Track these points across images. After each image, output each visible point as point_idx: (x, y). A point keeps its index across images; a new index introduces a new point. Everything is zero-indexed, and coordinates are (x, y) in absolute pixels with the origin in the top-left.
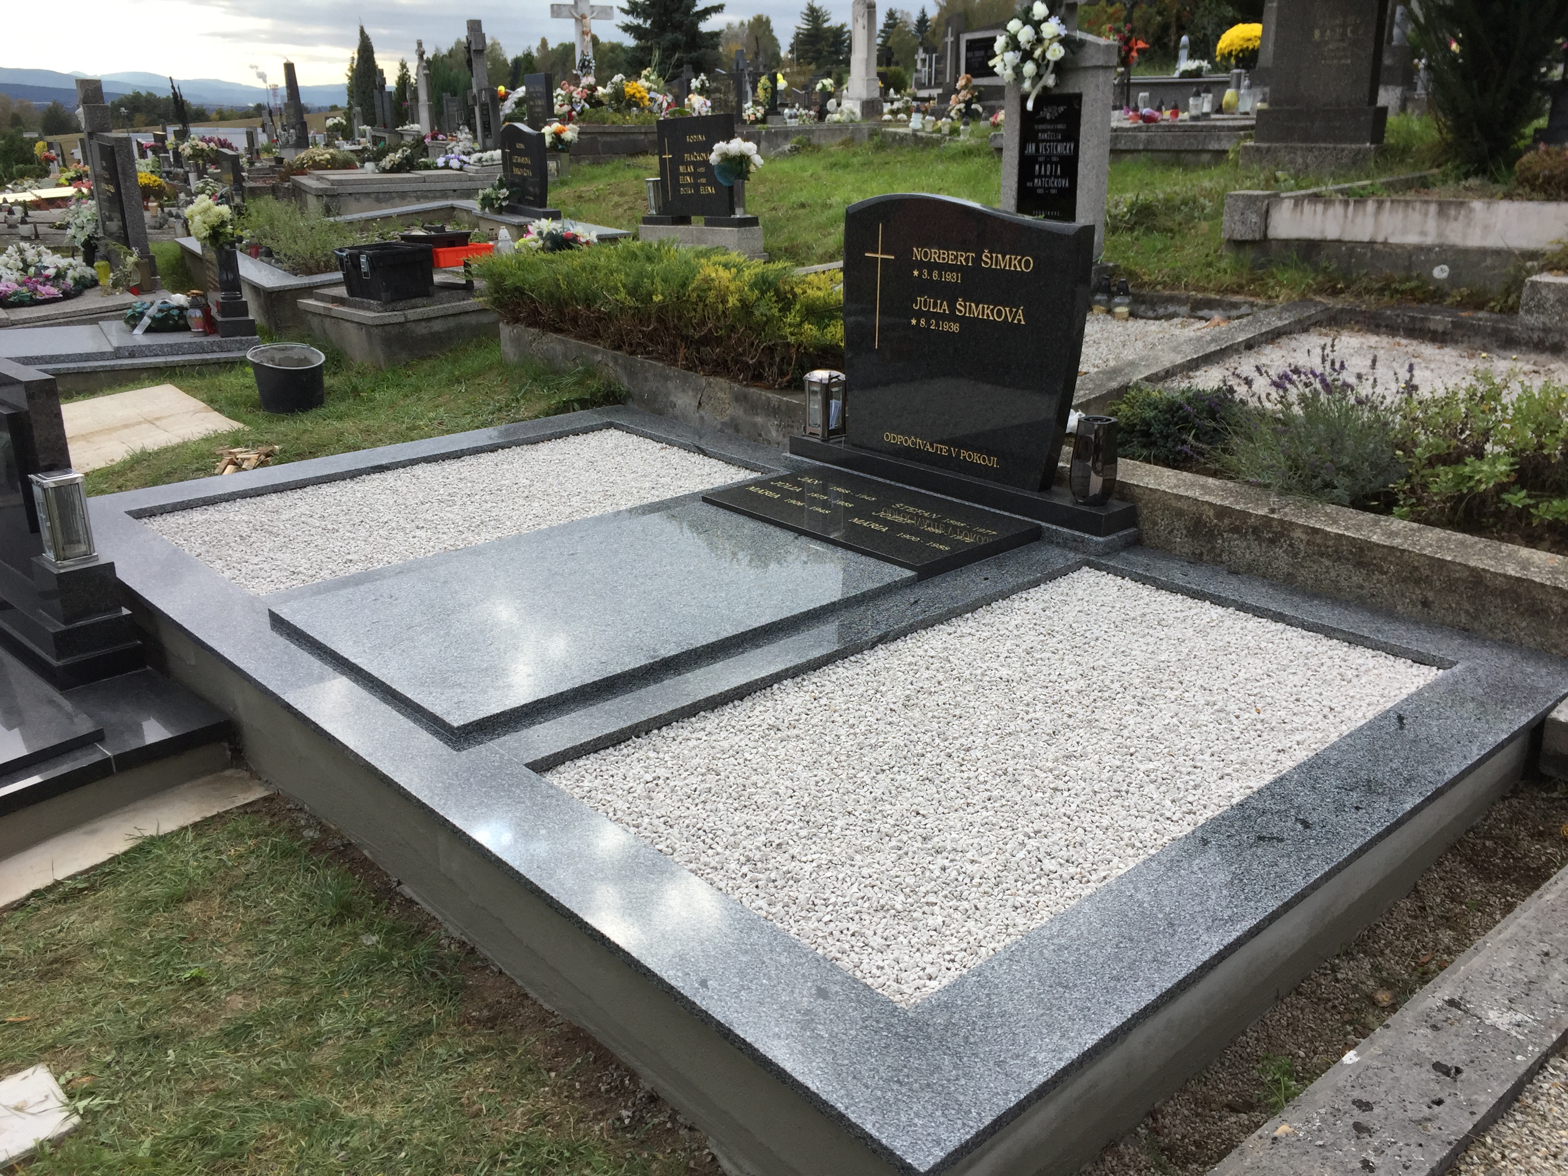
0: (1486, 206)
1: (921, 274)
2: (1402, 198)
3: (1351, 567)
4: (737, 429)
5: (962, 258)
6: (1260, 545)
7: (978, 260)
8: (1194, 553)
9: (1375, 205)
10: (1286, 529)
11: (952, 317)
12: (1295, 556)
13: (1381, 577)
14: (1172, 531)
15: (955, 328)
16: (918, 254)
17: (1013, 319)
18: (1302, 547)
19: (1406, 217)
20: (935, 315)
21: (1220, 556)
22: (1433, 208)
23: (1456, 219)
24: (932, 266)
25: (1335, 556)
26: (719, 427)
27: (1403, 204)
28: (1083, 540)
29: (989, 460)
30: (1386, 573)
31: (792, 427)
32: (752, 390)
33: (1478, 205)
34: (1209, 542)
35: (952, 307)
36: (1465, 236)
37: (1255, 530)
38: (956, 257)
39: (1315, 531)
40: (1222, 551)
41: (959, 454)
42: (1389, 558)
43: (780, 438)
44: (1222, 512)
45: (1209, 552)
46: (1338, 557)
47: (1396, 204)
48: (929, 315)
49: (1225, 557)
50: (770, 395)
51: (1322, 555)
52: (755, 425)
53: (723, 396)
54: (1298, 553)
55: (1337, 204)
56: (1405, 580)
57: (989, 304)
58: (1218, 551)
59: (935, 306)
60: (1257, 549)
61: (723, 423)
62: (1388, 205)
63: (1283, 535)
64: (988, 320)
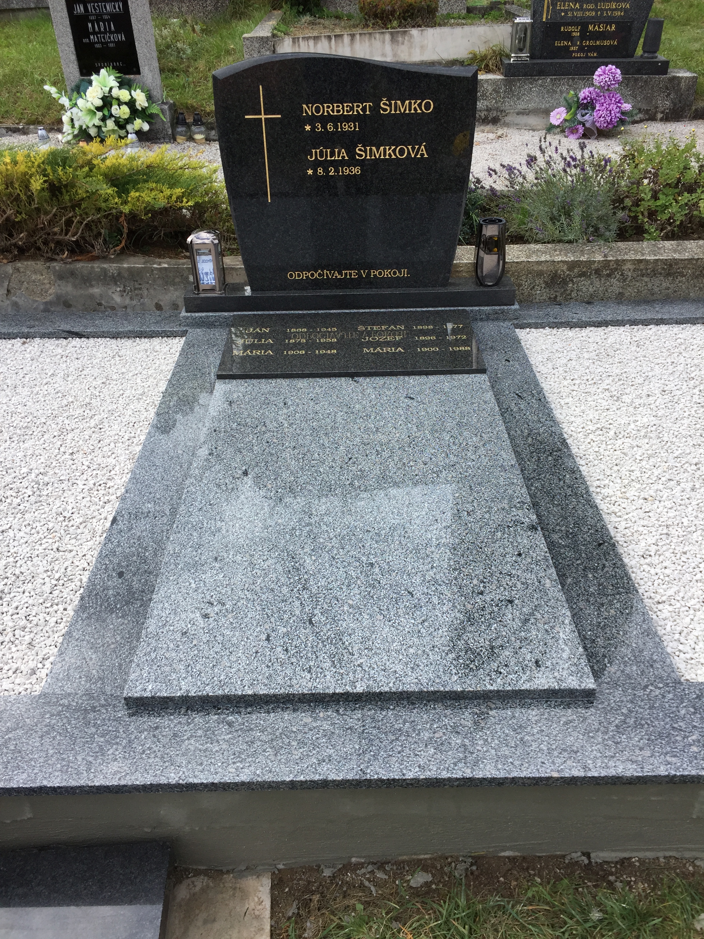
0: (420, 32)
1: (313, 128)
2: (366, 32)
3: (662, 278)
4: (67, 305)
5: (358, 109)
6: (600, 280)
7: (376, 108)
8: (550, 298)
9: (350, 38)
10: (619, 265)
11: (352, 162)
12: (625, 281)
13: (681, 279)
14: (534, 287)
15: (356, 170)
16: (308, 110)
17: (416, 154)
18: (630, 274)
19: (371, 45)
20: (333, 163)
21: (570, 294)
22: (388, 37)
23: (403, 44)
24: (324, 120)
25: (652, 274)
26: (42, 307)
27: (368, 36)
28: (503, 312)
29: (400, 273)
30: (685, 276)
31: (140, 289)
32: (79, 265)
33: (415, 32)
34: (563, 287)
35: (351, 153)
36: (410, 54)
37: (597, 272)
38: (352, 109)
39: (640, 261)
40: (572, 291)
41: (369, 274)
42: (689, 266)
43: (127, 301)
44: (572, 265)
45: (562, 294)
46: (654, 273)
47: (363, 36)
48: (326, 165)
49: (574, 295)
50: (105, 266)
51: (643, 276)
52: (92, 297)
53: (39, 277)
54: (626, 279)
55: (323, 39)
56: (697, 277)
57: (390, 145)
58: (568, 292)
59: (332, 154)
60: (598, 283)
61: (46, 303)
62: (358, 36)
63: (616, 269)
64: (390, 159)
